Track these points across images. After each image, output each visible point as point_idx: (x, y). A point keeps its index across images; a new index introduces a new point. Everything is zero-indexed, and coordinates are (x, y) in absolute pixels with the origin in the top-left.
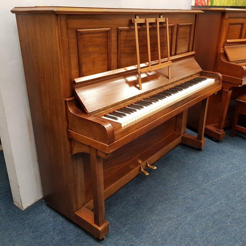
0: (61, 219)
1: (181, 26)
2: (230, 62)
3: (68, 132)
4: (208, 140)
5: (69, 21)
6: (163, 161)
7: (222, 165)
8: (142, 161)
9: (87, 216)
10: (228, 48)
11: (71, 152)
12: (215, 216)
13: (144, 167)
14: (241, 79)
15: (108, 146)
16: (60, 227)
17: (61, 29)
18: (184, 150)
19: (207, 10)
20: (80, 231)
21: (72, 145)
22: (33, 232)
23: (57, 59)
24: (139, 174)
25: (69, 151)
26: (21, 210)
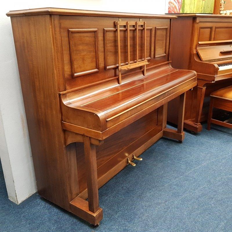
0: (56, 210)
1: (158, 29)
2: (203, 61)
3: (62, 123)
4: (187, 133)
5: (61, 21)
6: (147, 153)
7: (202, 154)
8: (128, 154)
9: (81, 204)
10: (200, 49)
11: (65, 143)
12: (200, 199)
13: (131, 159)
14: (214, 76)
15: (101, 133)
16: (55, 218)
17: (54, 28)
18: (166, 144)
19: (180, 16)
20: (75, 220)
21: (66, 136)
22: (29, 224)
23: (51, 55)
24: (127, 166)
25: (63, 142)
26: (17, 205)
